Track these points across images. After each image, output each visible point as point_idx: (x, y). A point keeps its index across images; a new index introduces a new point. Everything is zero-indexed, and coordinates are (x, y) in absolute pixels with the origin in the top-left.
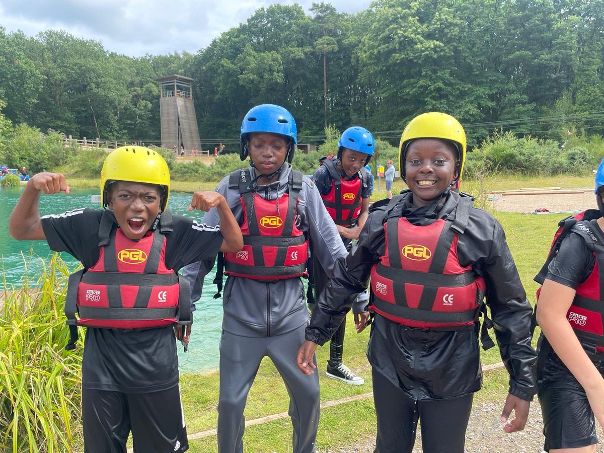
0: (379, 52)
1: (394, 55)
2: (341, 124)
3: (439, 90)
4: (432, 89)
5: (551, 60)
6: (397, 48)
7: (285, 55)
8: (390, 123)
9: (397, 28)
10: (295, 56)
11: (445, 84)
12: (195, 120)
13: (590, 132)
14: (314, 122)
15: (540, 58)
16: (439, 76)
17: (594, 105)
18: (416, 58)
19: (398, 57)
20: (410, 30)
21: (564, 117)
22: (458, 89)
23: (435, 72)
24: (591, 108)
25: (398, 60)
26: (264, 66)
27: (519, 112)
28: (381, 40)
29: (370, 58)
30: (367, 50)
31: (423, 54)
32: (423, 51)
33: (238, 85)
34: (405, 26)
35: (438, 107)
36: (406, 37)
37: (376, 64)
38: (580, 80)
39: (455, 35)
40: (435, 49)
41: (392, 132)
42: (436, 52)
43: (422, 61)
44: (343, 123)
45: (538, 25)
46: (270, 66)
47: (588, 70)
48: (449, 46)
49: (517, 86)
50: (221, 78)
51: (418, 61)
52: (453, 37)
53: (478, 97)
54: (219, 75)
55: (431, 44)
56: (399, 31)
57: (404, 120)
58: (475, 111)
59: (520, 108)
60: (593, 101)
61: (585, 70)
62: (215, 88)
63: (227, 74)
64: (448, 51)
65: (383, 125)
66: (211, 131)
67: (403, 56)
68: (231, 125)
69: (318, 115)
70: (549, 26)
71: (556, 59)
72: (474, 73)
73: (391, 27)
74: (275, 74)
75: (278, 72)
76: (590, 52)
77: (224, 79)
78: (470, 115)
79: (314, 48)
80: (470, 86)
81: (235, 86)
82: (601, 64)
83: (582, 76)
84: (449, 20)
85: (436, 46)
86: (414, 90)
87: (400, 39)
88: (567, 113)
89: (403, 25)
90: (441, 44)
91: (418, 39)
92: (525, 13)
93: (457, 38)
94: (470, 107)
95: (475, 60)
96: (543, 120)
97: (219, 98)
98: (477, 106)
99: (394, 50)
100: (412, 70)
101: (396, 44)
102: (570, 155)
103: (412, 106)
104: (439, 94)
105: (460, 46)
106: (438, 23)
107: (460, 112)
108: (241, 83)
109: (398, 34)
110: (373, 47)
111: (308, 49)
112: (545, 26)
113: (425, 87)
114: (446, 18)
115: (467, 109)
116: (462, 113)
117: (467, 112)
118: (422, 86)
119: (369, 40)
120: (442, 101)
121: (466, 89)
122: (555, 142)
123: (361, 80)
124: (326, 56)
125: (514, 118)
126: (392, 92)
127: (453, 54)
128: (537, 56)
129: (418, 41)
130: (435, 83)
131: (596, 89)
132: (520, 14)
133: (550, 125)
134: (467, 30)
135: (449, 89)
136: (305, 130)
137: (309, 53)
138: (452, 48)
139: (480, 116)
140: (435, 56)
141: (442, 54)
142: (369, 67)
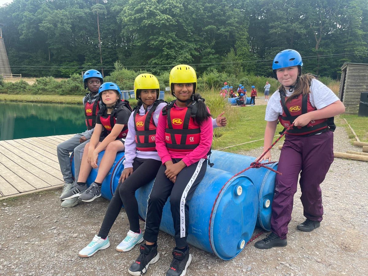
0: (135, 18)
1: (144, 21)
2: (111, 59)
3: (170, 43)
4: (167, 43)
5: (225, 32)
6: (146, 17)
7: (71, 13)
8: (142, 61)
9: (145, 5)
10: (79, 15)
11: (173, 40)
12: (5, 53)
13: (249, 71)
14: (93, 58)
15: (220, 30)
16: (170, 35)
17: (245, 57)
18: (157, 24)
19: (147, 22)
20: (153, 7)
21: (232, 62)
22: (180, 44)
23: (167, 33)
24: (244, 58)
25: (146, 24)
26: (57, 19)
27: (211, 59)
28: (136, 11)
29: (129, 21)
30: (127, 15)
31: (161, 22)
32: (161, 20)
33: (38, 30)
34: (150, 4)
35: (170, 53)
36: (150, 11)
37: (133, 25)
38: (238, 43)
39: (178, 13)
40: (167, 20)
41: (144, 66)
42: (168, 21)
43: (160, 26)
44: (112, 59)
45: (219, 12)
46: (62, 19)
47: (242, 38)
48: (174, 19)
49: (209, 44)
50: (25, 24)
51: (158, 26)
52: (176, 14)
53: (190, 50)
54: (24, 22)
55: (165, 16)
56: (146, 7)
57: (151, 60)
58: (190, 57)
59: (211, 56)
60: (244, 54)
61: (241, 38)
62: (20, 31)
63: (29, 22)
64: (174, 22)
65: (138, 62)
66: (16, 60)
67: (150, 22)
68: (32, 57)
69: (95, 53)
70: (225, 13)
71: (227, 31)
72: (188, 36)
73: (142, 3)
74: (65, 24)
75: (68, 23)
76: (243, 29)
77: (27, 26)
78: (187, 59)
79: (91, 10)
80: (186, 43)
81: (35, 31)
82: (248, 35)
83: (239, 41)
84: (174, 4)
85: (168, 18)
86: (157, 42)
87: (147, 12)
88: (233, 60)
89: (149, 3)
90: (171, 17)
91: (158, 12)
92: (213, 5)
93: (179, 15)
94: (187, 54)
95: (188, 28)
96: (222, 63)
97: (23, 38)
98: (190, 54)
99: (144, 18)
100: (155, 31)
101: (145, 14)
102: (241, 81)
103: (155, 52)
104: (170, 46)
105: (180, 20)
106: (168, 5)
107: (182, 57)
108: (41, 29)
109: (146, 8)
110: (131, 15)
111: (87, 10)
112: (222, 13)
113: (163, 42)
114: (172, 3)
115: (186, 55)
116: (183, 58)
117: (185, 57)
118: (161, 41)
119: (128, 9)
120: (172, 50)
121: (184, 44)
122: (234, 75)
123: (124, 33)
124: (99, 16)
125: (208, 62)
126: (143, 42)
127: (177, 23)
128: (219, 29)
129: (158, 14)
130: (168, 39)
131: (246, 48)
132: (210, 5)
133: (225, 66)
134: (183, 10)
135: (175, 43)
136: (88, 63)
137: (88, 13)
138: (176, 20)
139: (192, 60)
140: (168, 24)
141: (171, 23)
142: (129, 26)
